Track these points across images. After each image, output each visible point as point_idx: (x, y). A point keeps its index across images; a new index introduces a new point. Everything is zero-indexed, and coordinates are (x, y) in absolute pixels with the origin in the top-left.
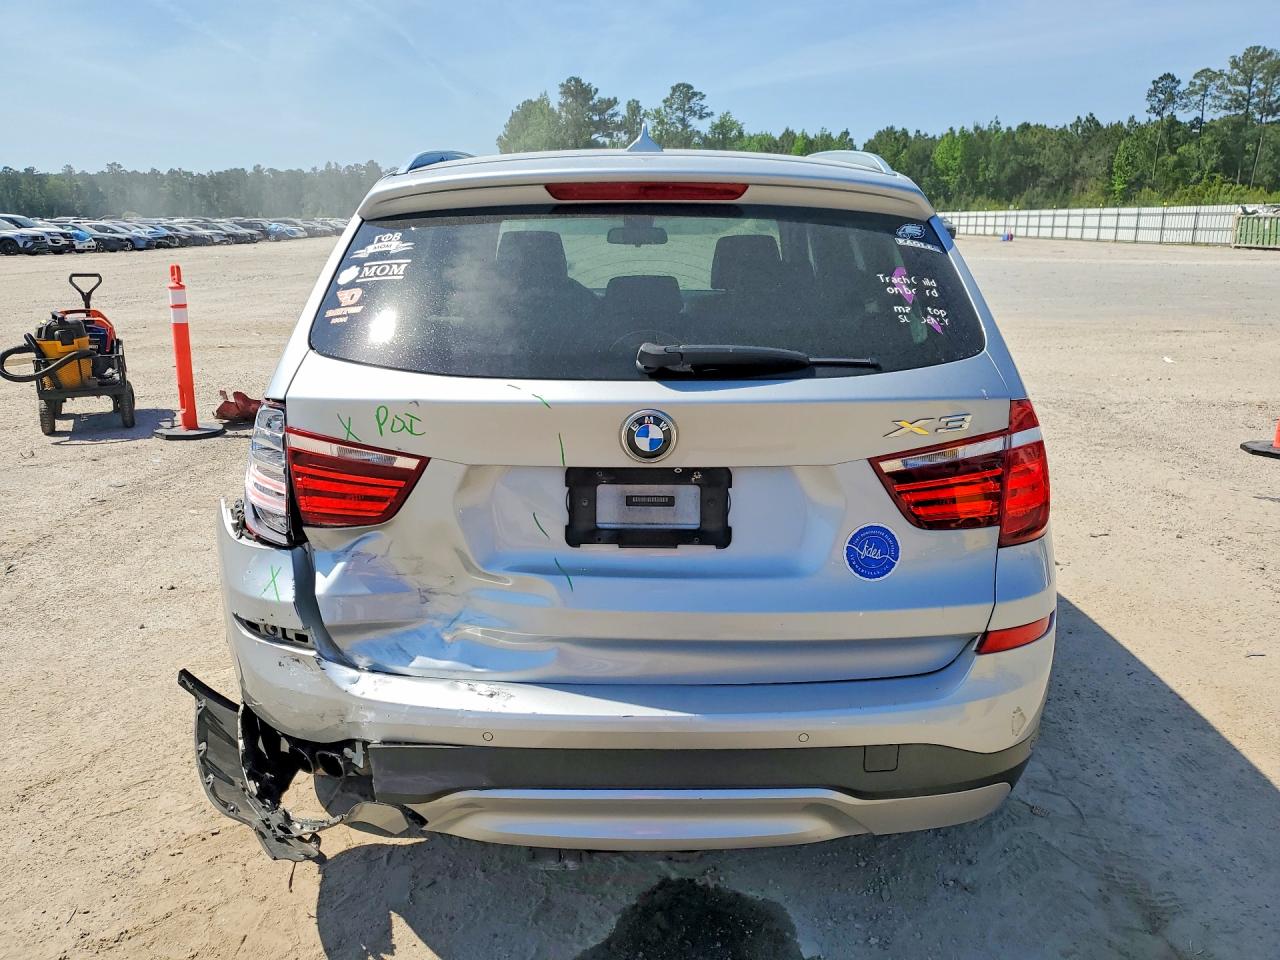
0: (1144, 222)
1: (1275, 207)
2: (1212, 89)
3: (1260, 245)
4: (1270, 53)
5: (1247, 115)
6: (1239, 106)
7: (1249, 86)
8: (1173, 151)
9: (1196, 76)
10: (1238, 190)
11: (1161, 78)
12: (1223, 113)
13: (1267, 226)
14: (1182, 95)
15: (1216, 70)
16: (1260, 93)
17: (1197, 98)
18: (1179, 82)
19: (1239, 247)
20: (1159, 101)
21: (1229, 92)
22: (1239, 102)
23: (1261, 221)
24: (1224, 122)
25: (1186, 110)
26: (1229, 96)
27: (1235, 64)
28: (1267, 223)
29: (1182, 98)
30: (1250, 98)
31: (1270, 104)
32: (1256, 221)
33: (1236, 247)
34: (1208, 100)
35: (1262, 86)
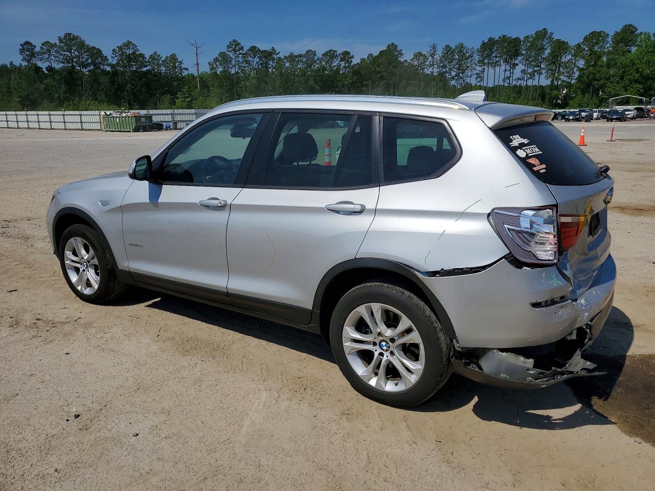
0: (53, 118)
1: (119, 112)
2: (53, 52)
3: (117, 130)
4: (77, 37)
5: (73, 67)
6: (68, 62)
7: (71, 52)
8: (42, 82)
9: (43, 44)
10: (94, 103)
11: (24, 43)
12: (61, 65)
13: (118, 121)
14: (38, 54)
15: (53, 43)
16: (77, 57)
17: (47, 56)
18: (35, 46)
19: (107, 131)
20: (27, 55)
21: (62, 55)
22: (69, 60)
23: (115, 119)
24: (63, 69)
25: (42, 61)
26: (62, 57)
27: (60, 40)
28: (118, 119)
29: (38, 55)
30: (73, 59)
31: (83, 62)
32: (112, 118)
33: (106, 131)
34: (52, 57)
35: (77, 53)
